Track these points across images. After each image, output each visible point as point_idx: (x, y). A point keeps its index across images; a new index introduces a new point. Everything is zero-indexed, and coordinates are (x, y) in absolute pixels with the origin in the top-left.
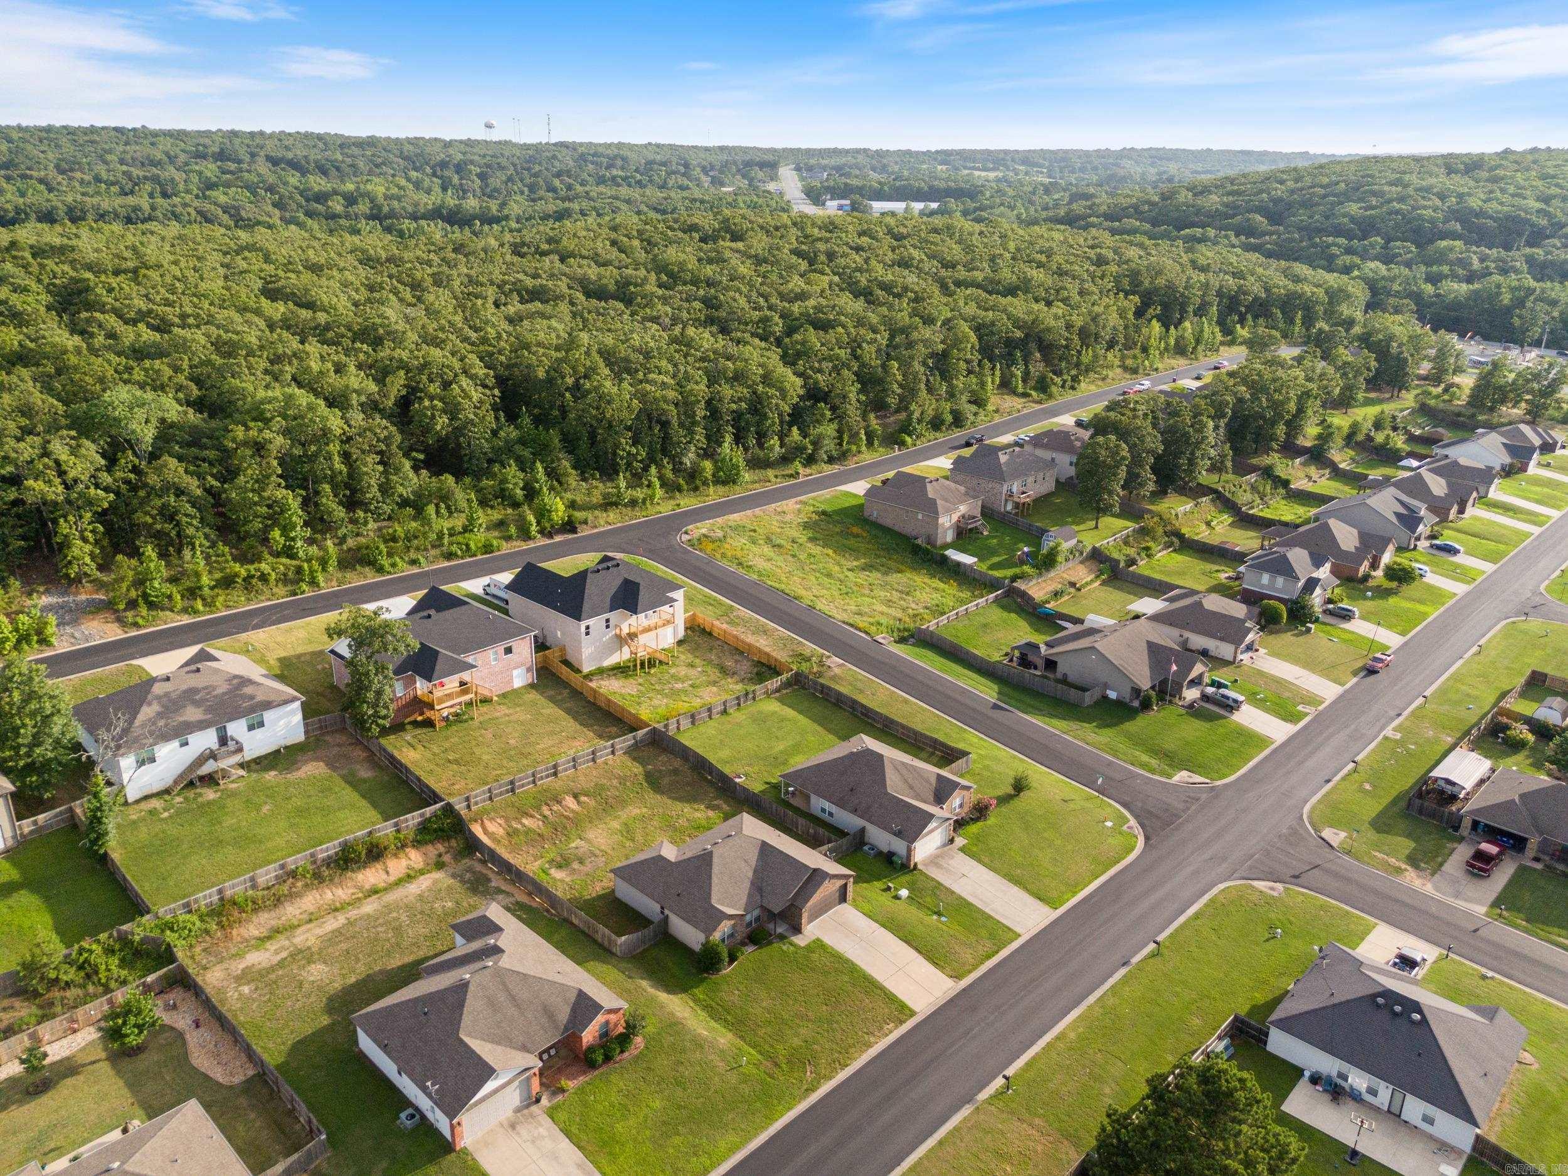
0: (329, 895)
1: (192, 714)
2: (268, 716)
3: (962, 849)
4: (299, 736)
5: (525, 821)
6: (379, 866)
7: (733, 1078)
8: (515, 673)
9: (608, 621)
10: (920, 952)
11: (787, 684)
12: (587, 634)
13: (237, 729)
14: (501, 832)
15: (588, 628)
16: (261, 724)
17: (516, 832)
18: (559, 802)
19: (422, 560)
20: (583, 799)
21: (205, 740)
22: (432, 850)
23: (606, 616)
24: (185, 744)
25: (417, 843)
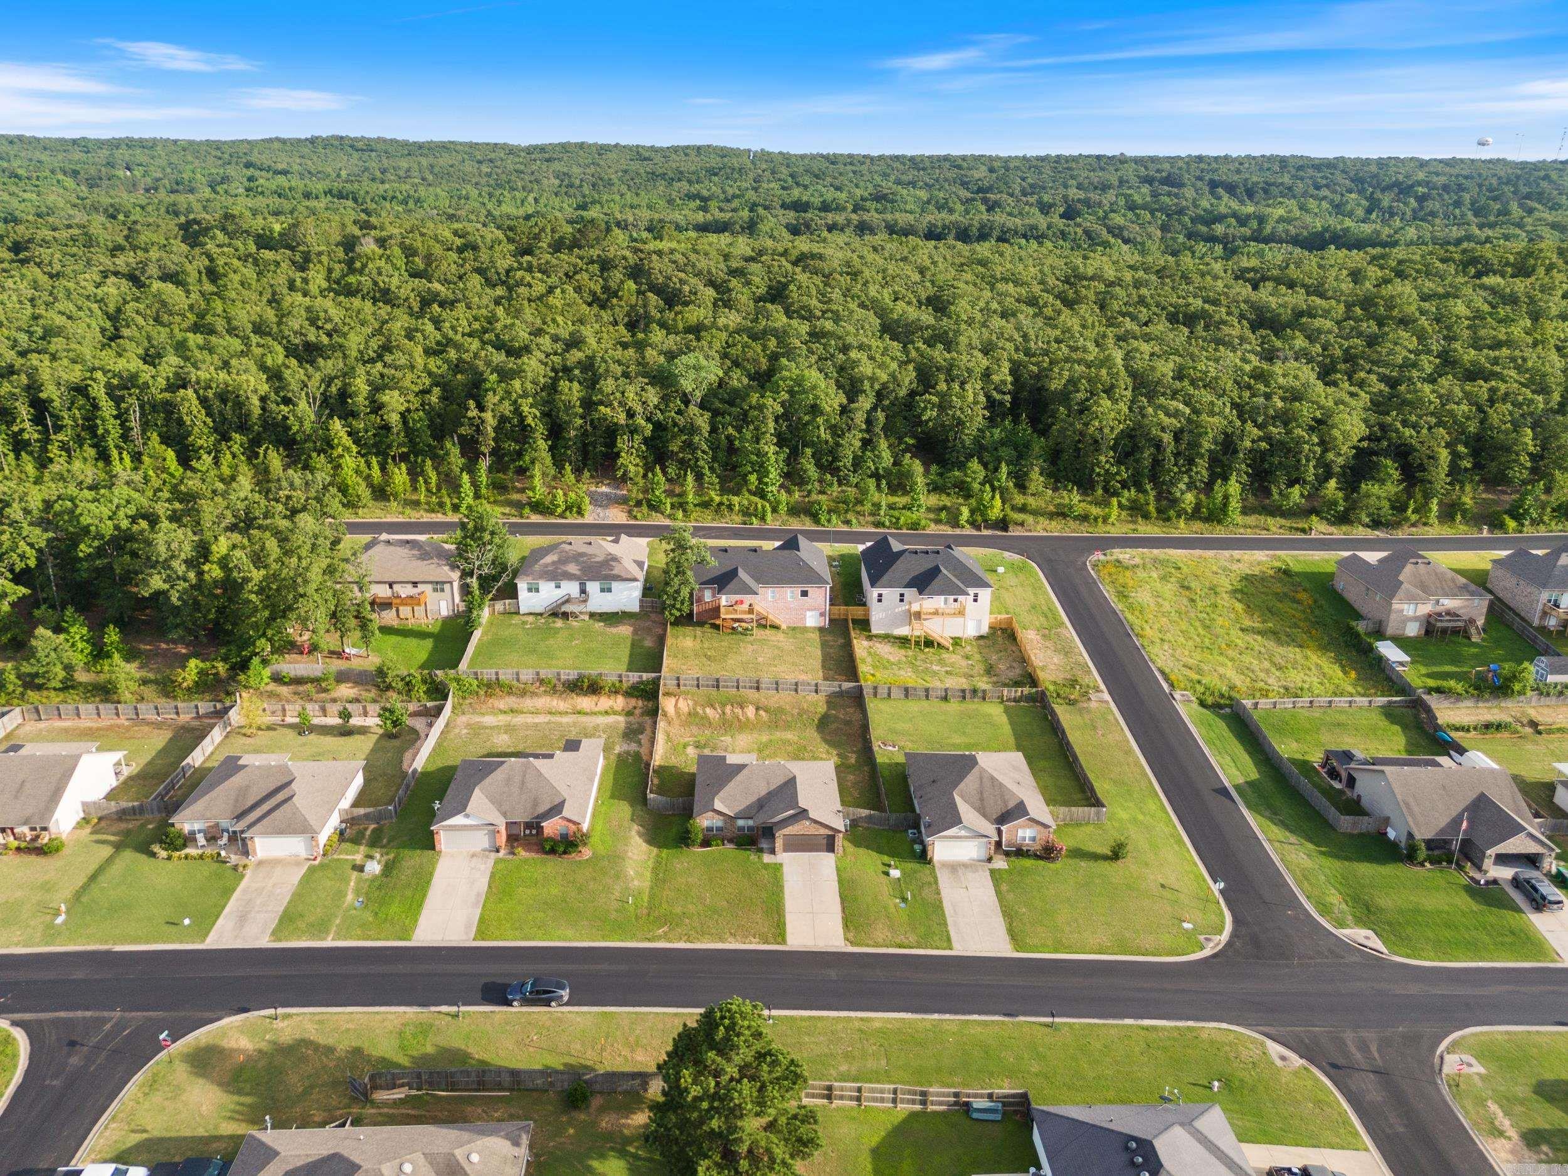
0: (555, 703)
1: (572, 568)
2: (615, 585)
3: (993, 872)
4: (635, 607)
5: (708, 710)
6: (595, 698)
7: (615, 905)
8: (809, 614)
9: (902, 595)
10: (843, 911)
11: (1030, 698)
12: (880, 601)
13: (593, 587)
14: (686, 710)
15: (880, 595)
16: (609, 590)
17: (696, 714)
18: (742, 708)
19: (854, 521)
20: (762, 712)
21: (571, 588)
22: (633, 702)
23: (902, 590)
24: (558, 587)
25: (628, 694)
